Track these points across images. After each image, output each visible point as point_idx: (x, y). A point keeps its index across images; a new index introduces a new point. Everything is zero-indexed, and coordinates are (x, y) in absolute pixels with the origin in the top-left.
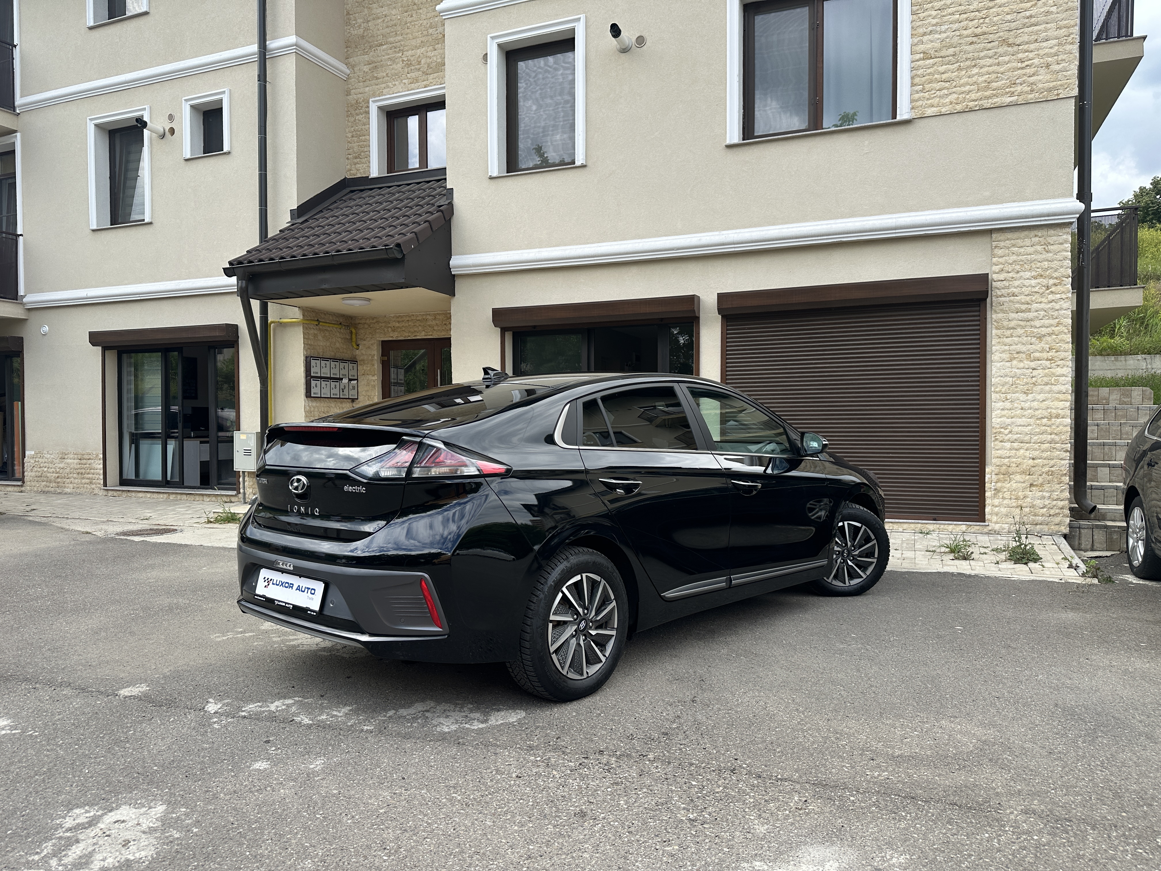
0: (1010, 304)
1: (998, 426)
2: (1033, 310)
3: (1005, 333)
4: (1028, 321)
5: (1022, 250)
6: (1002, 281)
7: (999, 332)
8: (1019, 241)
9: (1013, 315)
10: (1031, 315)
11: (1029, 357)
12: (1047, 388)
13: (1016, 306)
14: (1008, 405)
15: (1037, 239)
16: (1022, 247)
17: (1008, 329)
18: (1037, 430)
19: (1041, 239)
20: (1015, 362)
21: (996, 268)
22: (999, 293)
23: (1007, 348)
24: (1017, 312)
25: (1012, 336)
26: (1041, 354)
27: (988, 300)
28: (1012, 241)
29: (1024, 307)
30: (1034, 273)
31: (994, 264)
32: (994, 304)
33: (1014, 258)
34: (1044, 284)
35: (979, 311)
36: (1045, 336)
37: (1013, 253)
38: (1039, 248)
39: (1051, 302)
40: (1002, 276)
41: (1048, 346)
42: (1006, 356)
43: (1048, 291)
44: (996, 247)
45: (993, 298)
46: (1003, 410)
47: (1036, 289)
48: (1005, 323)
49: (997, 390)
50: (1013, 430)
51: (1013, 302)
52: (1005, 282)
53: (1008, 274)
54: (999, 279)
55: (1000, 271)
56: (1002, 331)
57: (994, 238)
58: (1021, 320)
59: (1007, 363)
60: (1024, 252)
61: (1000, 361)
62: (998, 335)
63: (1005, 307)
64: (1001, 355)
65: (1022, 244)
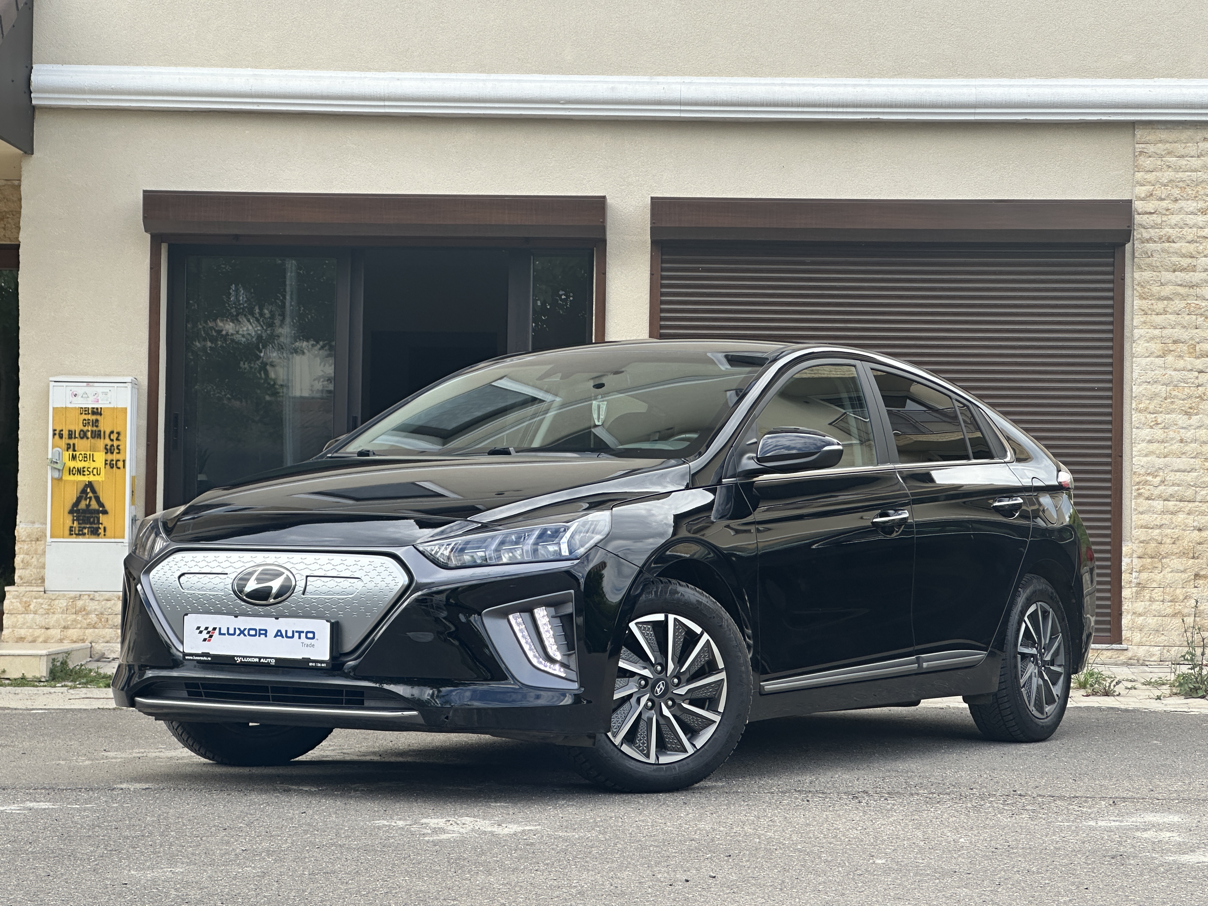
0: (1163, 255)
1: (1142, 471)
3: (1155, 307)
4: (1192, 287)
5: (1183, 162)
6: (1151, 213)
7: (1145, 304)
8: (1178, 145)
9: (1167, 276)
10: (1196, 277)
11: (1193, 350)
13: (1173, 259)
14: (1159, 433)
15: (1206, 145)
16: (1182, 156)
17: (1159, 299)
20: (1170, 358)
21: (1141, 191)
22: (1146, 235)
23: (1157, 332)
24: (1174, 271)
25: (1165, 312)
27: (1128, 246)
28: (1168, 145)
29: (1185, 262)
30: (1201, 204)
31: (1138, 183)
32: (1136, 254)
33: (1169, 174)
35: (1113, 265)
37: (1169, 167)
40: (1150, 206)
42: (1155, 347)
44: (1141, 153)
45: (1136, 242)
46: (1150, 442)
48: (1155, 289)
49: (1141, 406)
50: (1168, 478)
51: (1169, 253)
52: (1155, 215)
53: (1159, 202)
54: (1148, 210)
55: (1149, 197)
56: (1150, 302)
57: (1139, 136)
58: (1181, 285)
59: (1157, 359)
60: (1186, 165)
61: (1147, 355)
62: (1143, 308)
63: (1155, 260)
64: (1148, 344)
65: (1182, 152)
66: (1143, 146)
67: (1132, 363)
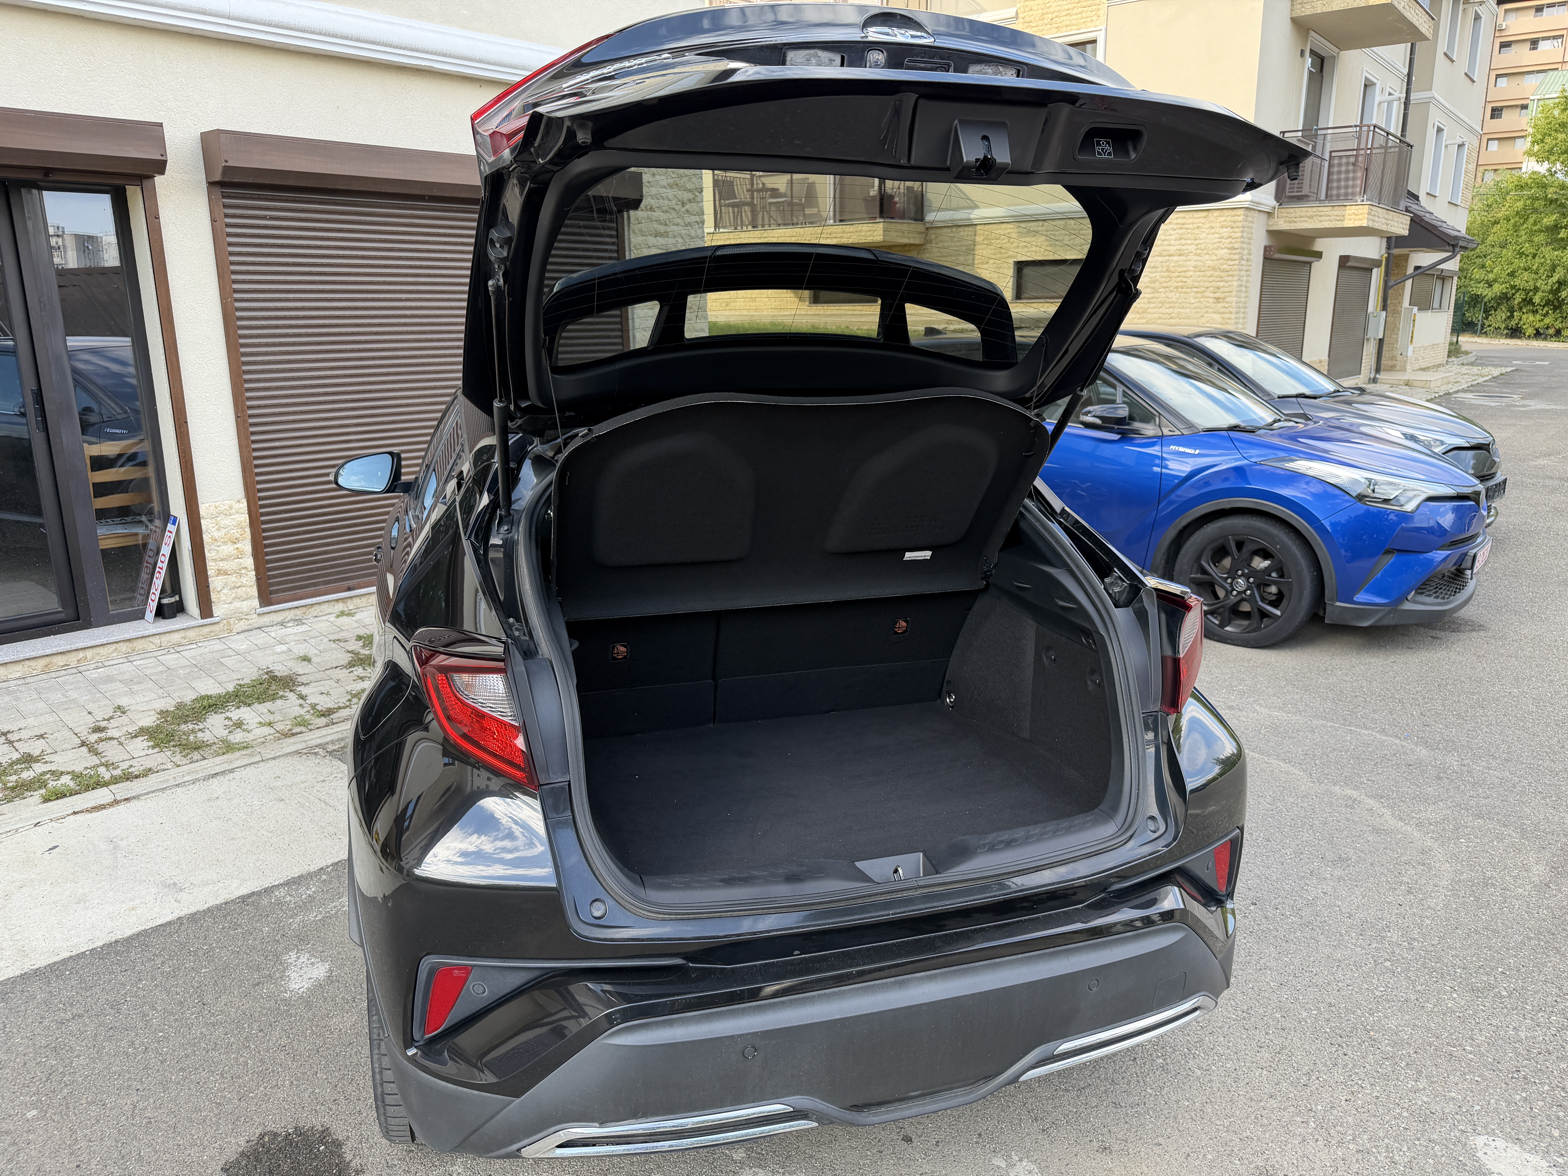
2: (670, 234)
24: (656, 236)
29: (662, 229)
32: (632, 220)
34: (680, 198)
39: (687, 226)
43: (683, 209)
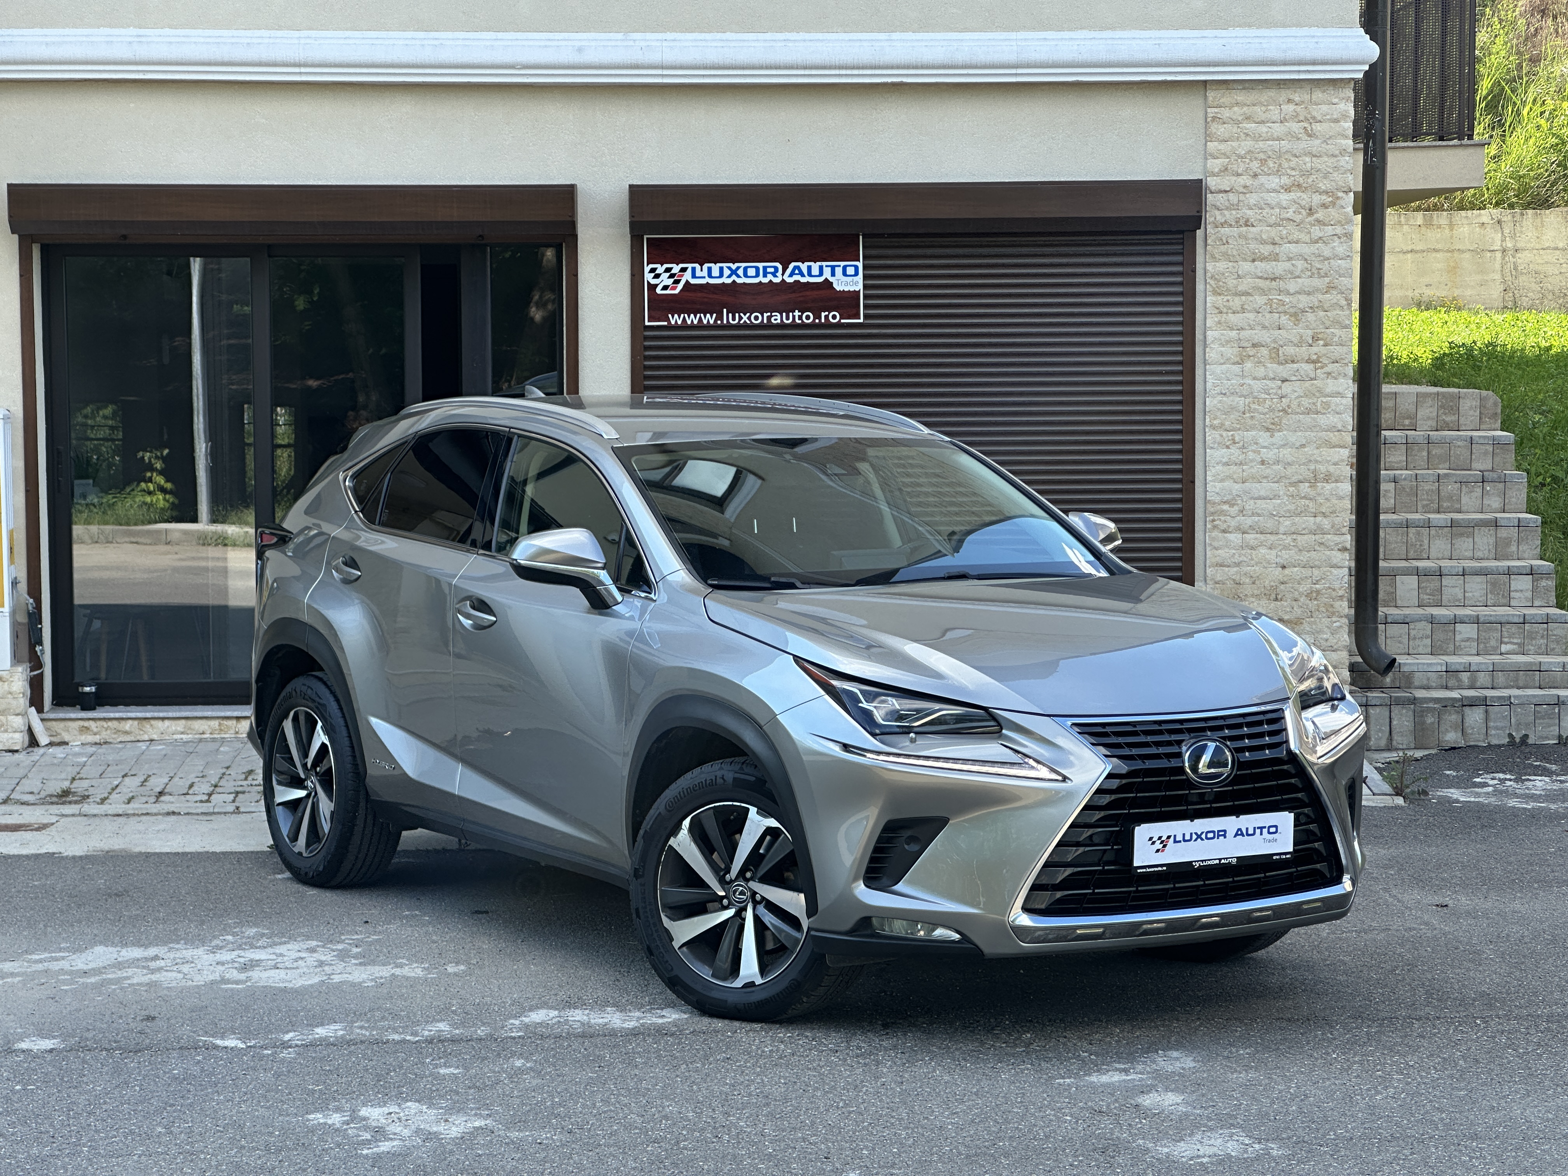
0: (1241, 241)
1: (1217, 499)
2: (1283, 256)
3: (1231, 303)
4: (1274, 279)
5: (1263, 129)
6: (1226, 192)
7: (1220, 300)
8: (1257, 109)
9: (1246, 266)
10: (1280, 267)
11: (1276, 356)
12: (1307, 419)
13: (1252, 246)
14: (1235, 453)
15: (1291, 107)
16: (1263, 122)
17: (1236, 294)
18: (1292, 507)
19: (1298, 108)
20: (1248, 365)
21: (1215, 165)
22: (1220, 218)
23: (1234, 334)
24: (1254, 261)
25: (1243, 310)
26: (1297, 350)
27: (1200, 233)
28: (1245, 109)
29: (1266, 250)
30: (1285, 180)
31: (1211, 155)
32: (1209, 241)
33: (1248, 144)
34: (1303, 203)
35: (1182, 254)
36: (1304, 311)
37: (1247, 135)
38: (1295, 127)
39: (1316, 242)
40: (1225, 182)
41: (1310, 333)
42: (1231, 352)
43: (1310, 219)
44: (1214, 118)
45: (1209, 227)
46: (1227, 464)
47: (1290, 214)
48: (1231, 282)
49: (1216, 422)
50: (1247, 507)
51: (1246, 239)
52: (1231, 194)
53: (1235, 178)
54: (1223, 188)
55: (1223, 171)
56: (1226, 298)
57: (1211, 99)
58: (1261, 278)
59: (1234, 367)
60: (1267, 132)
61: (1222, 361)
62: (1217, 306)
63: (1231, 249)
64: (1223, 349)
65: (1263, 117)
66: (1216, 110)
67: (1205, 370)
